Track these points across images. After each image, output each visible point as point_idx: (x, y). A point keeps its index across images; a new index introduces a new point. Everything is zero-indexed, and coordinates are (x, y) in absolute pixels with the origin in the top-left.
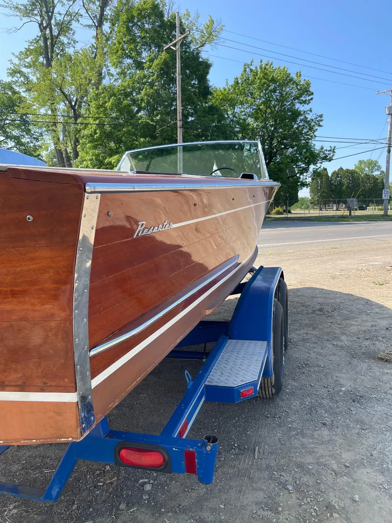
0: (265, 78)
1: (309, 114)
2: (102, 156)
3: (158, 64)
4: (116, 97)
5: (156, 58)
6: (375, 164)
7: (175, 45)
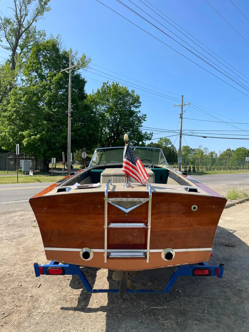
0: (115, 92)
1: (139, 113)
2: (16, 130)
3: (56, 79)
4: (28, 95)
5: (55, 75)
6: (169, 141)
7: (68, 70)
